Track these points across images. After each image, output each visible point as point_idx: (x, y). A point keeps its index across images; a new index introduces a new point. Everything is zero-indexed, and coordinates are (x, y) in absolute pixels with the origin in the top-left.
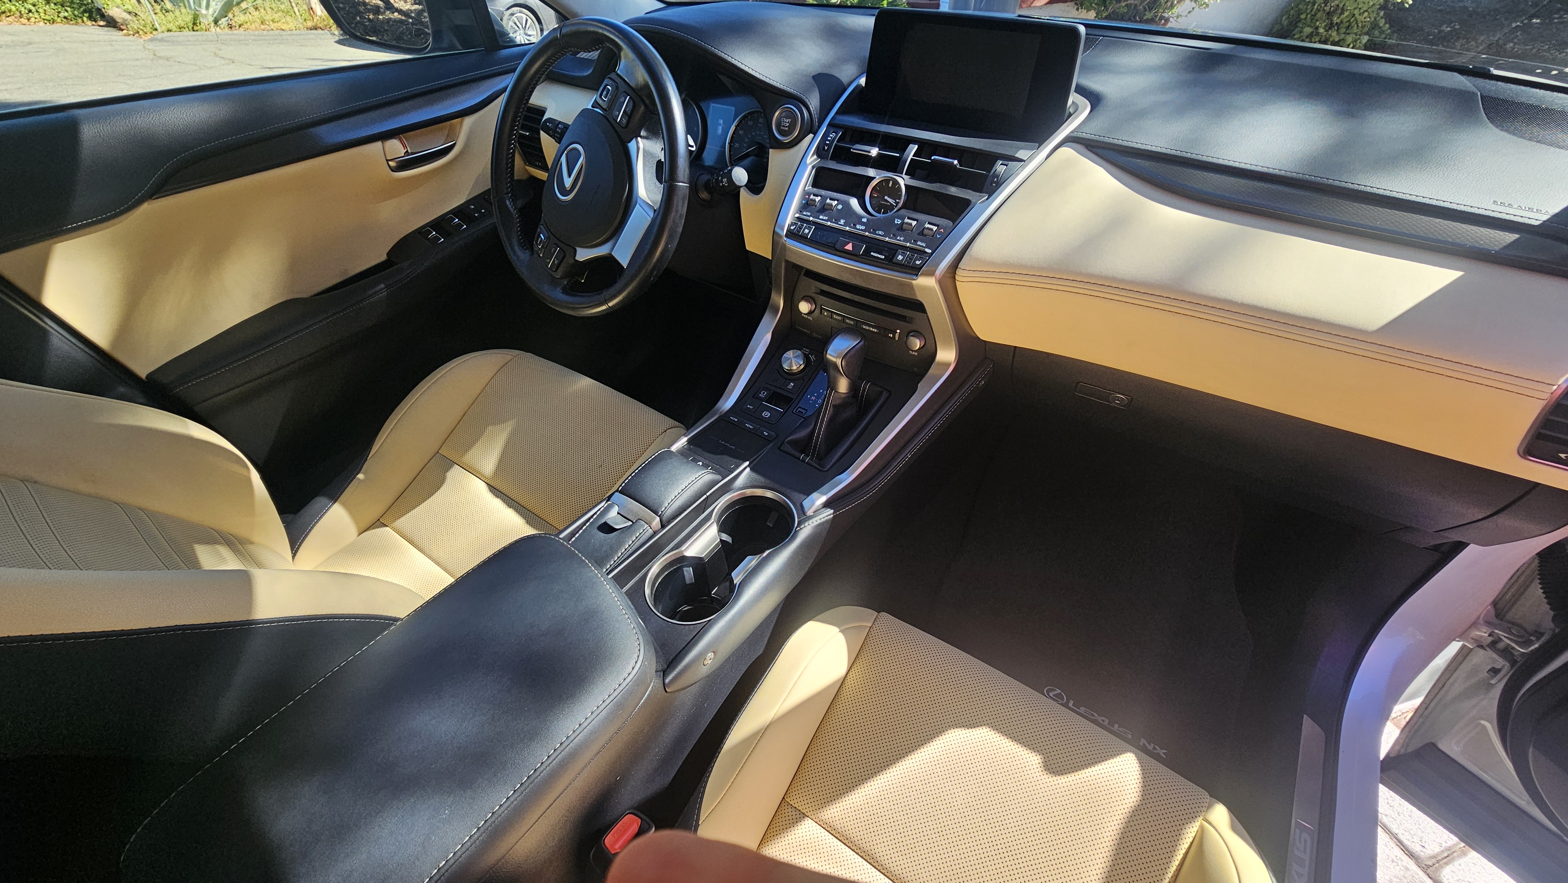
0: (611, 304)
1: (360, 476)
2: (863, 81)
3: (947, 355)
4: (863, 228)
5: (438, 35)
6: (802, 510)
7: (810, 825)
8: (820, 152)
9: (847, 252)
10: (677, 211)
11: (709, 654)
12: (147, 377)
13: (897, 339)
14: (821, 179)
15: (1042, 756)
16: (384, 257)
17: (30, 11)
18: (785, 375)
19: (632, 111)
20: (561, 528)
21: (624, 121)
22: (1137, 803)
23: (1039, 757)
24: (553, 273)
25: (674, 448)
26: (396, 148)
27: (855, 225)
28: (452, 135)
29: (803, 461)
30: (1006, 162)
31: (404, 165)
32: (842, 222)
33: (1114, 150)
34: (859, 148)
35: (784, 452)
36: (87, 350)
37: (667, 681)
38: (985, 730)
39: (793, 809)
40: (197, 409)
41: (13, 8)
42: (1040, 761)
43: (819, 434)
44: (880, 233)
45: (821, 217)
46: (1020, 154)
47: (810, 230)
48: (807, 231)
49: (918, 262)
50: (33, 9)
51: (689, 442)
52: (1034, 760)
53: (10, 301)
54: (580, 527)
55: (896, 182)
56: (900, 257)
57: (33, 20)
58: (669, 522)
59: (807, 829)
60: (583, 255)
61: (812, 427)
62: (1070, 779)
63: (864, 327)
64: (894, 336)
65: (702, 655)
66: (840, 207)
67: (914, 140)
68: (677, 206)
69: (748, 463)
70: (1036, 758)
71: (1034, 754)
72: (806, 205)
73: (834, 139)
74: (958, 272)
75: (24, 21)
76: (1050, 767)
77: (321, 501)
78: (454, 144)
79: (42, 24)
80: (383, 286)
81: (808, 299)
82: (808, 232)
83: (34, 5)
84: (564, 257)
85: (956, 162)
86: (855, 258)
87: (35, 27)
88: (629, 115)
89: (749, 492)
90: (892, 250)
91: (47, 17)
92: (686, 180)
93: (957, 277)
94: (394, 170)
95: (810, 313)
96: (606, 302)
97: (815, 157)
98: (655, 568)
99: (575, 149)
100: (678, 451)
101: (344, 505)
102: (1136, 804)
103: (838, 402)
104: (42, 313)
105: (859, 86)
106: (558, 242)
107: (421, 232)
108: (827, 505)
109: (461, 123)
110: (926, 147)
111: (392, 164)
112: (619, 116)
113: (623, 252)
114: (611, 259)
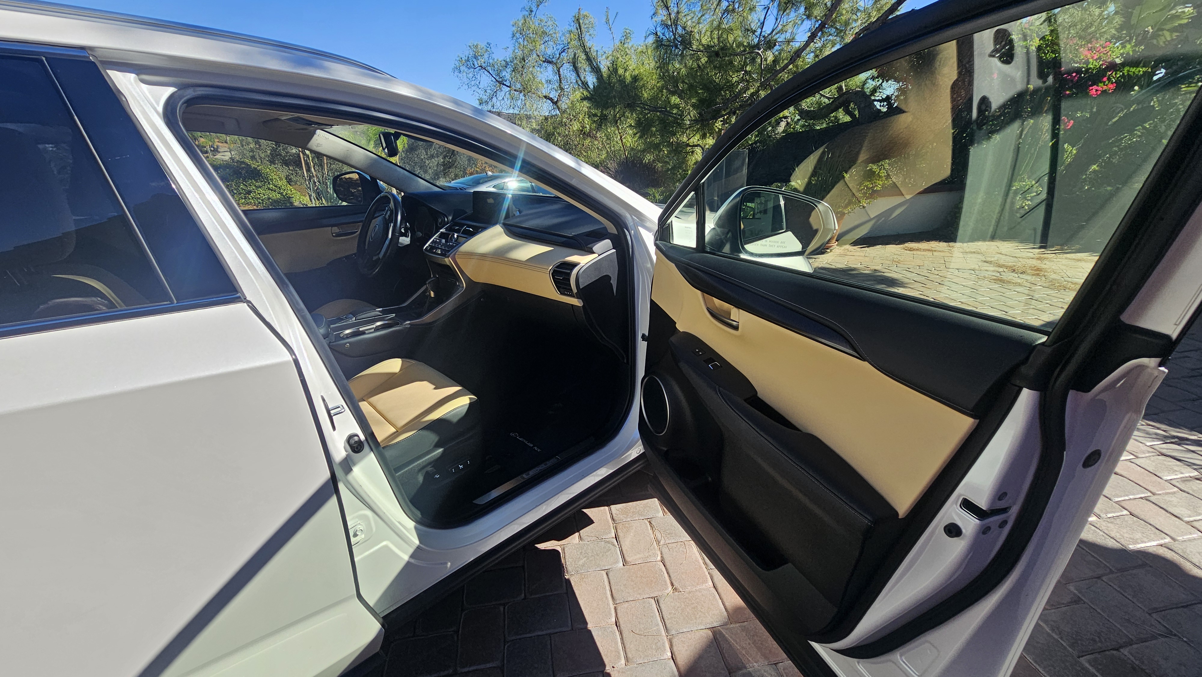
3: (463, 285)
6: (402, 324)
8: (446, 229)
11: (348, 344)
16: (326, 265)
26: (336, 230)
28: (356, 228)
29: (414, 316)
30: (482, 229)
31: (337, 236)
34: (454, 228)
37: (331, 344)
45: (434, 244)
47: (429, 247)
51: (383, 310)
55: (455, 235)
58: (358, 320)
60: (375, 258)
65: (346, 343)
66: (439, 241)
67: (466, 225)
69: (395, 314)
72: (433, 241)
73: (451, 225)
74: (456, 256)
78: (356, 232)
85: (471, 229)
86: (436, 254)
88: (389, 217)
93: (456, 258)
96: (374, 272)
97: (444, 230)
98: (349, 331)
103: (431, 301)
109: (359, 225)
111: (334, 235)
112: (387, 217)
113: (381, 256)
114: (379, 259)
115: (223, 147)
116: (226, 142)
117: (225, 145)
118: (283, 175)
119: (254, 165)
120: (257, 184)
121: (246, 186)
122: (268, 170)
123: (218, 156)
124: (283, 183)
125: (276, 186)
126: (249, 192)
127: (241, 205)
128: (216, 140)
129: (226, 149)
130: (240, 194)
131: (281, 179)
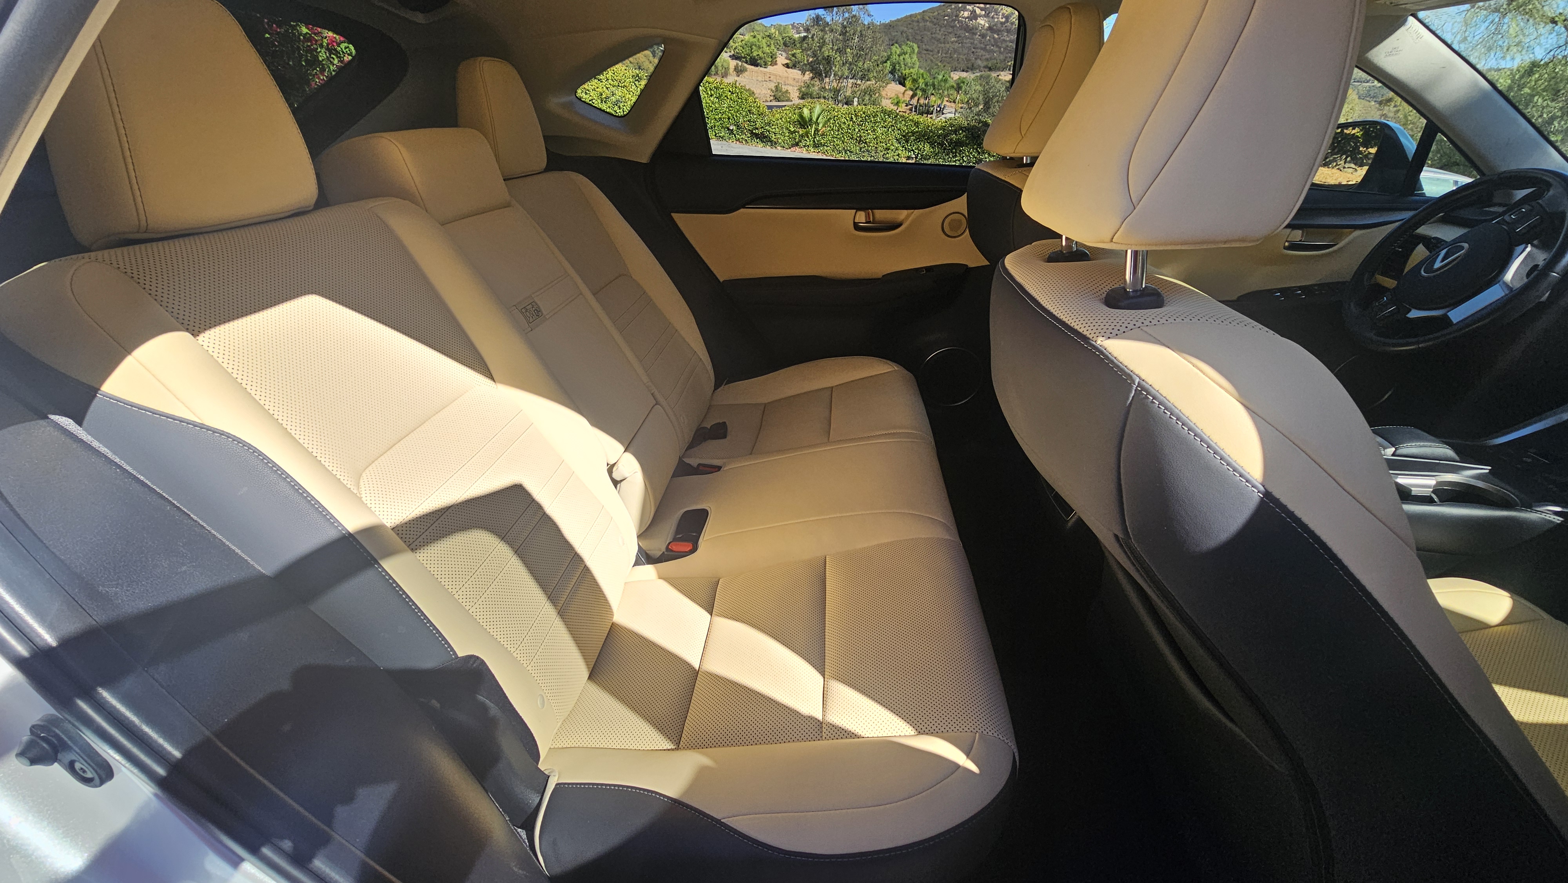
10: (1536, 291)
19: (1534, 227)
21: (1523, 232)
58: (1401, 456)
68: (1539, 287)
69: (1490, 468)
84: (1395, 313)
88: (1531, 229)
89: (1478, 483)
99: (1460, 246)
112: (1520, 228)
115: (949, 108)
116: (954, 101)
123: (942, 118)
128: (946, 99)
129: (951, 110)
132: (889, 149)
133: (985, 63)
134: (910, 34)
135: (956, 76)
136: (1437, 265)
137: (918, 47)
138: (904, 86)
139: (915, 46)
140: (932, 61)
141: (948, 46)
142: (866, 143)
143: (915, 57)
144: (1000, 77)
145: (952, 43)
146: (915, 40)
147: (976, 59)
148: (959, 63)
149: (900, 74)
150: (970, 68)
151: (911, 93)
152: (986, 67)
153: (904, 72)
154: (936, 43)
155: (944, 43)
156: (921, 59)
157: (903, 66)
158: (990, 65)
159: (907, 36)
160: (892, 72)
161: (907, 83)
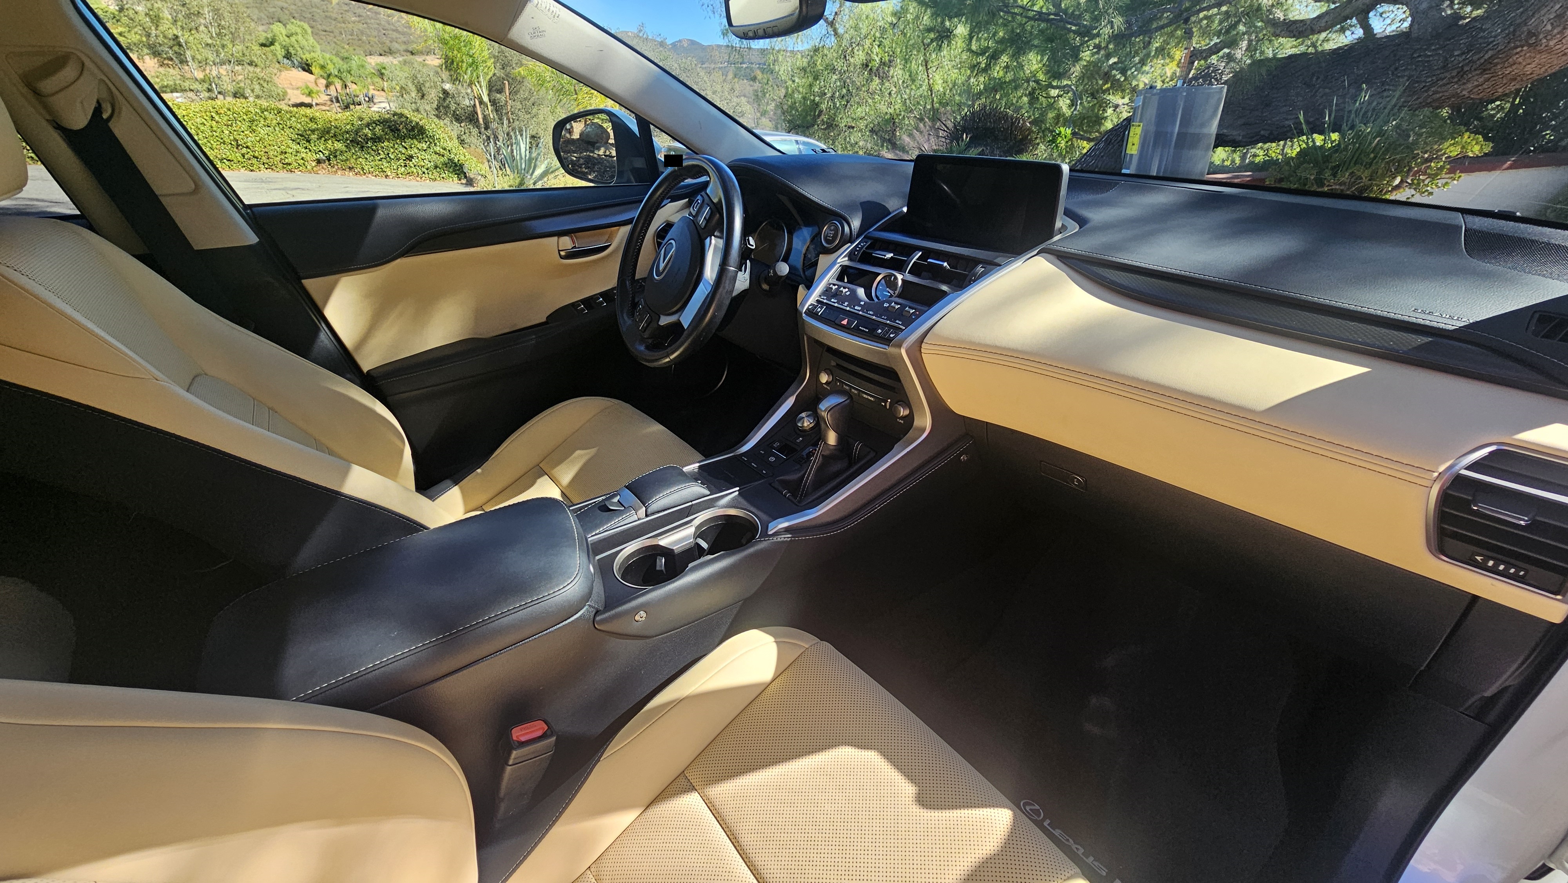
0: (672, 357)
1: (479, 471)
2: (905, 209)
3: (925, 421)
4: (860, 308)
5: (621, 174)
6: (766, 528)
7: (695, 797)
8: (851, 256)
9: (843, 326)
10: (724, 288)
11: (642, 612)
12: (368, 372)
13: (888, 407)
14: (845, 273)
15: (917, 788)
16: (544, 320)
17: (424, 173)
18: (798, 431)
19: (709, 218)
20: (575, 503)
21: (704, 224)
22: (994, 852)
23: (914, 788)
24: (642, 334)
25: (686, 469)
26: (566, 242)
27: (854, 306)
28: (610, 238)
29: (785, 496)
30: (985, 266)
31: (571, 255)
32: (846, 304)
33: (1079, 260)
34: (878, 254)
35: (774, 487)
36: (336, 343)
37: (598, 618)
38: (873, 753)
39: (687, 780)
40: (389, 399)
41: (415, 171)
42: (914, 792)
43: (808, 478)
44: (871, 313)
45: (832, 300)
46: (997, 260)
47: (821, 308)
48: (819, 309)
49: (892, 336)
50: (426, 172)
51: (700, 467)
52: (909, 790)
53: (309, 310)
54: (586, 506)
55: (896, 278)
56: (880, 331)
57: (424, 178)
58: (653, 514)
59: (692, 801)
60: (664, 321)
61: (803, 472)
62: (936, 814)
63: (865, 396)
64: (886, 404)
65: (636, 610)
66: (848, 293)
67: (918, 248)
68: (725, 283)
69: (738, 488)
70: (911, 788)
71: (910, 785)
72: (827, 292)
73: (863, 246)
74: (923, 345)
75: (418, 179)
76: (921, 799)
77: (448, 482)
78: (610, 245)
79: (428, 181)
80: (534, 337)
81: (829, 372)
82: (820, 311)
83: (427, 169)
84: (651, 322)
85: (945, 264)
86: (847, 331)
87: (423, 183)
88: (708, 220)
89: (732, 512)
90: (875, 325)
91: (433, 177)
92: (736, 266)
93: (923, 350)
94: (562, 257)
95: (827, 383)
96: (668, 356)
97: (847, 259)
98: (631, 547)
99: (671, 243)
100: (690, 473)
101: (461, 488)
102: (992, 852)
103: (826, 453)
104: (321, 318)
105: (902, 212)
106: (649, 311)
107: (574, 305)
108: (787, 530)
109: (619, 230)
110: (928, 253)
111: (563, 253)
112: (701, 221)
113: (686, 318)
114: (678, 324)
115: (379, 97)
116: (383, 90)
117: (383, 93)
118: (454, 135)
119: (415, 118)
120: (420, 146)
121: (406, 148)
122: (433, 125)
123: (375, 108)
124: (453, 144)
125: (445, 149)
126: (410, 158)
127: (400, 176)
128: (371, 87)
129: (383, 99)
130: (399, 159)
131: (451, 139)
132: (286, 153)
133: (404, 47)
134: (294, 11)
135: (374, 61)
136: (662, 266)
137: (312, 27)
138: (311, 73)
139: (306, 26)
140: (335, 43)
141: (350, 26)
142: (247, 147)
143: (311, 40)
144: (426, 62)
145: (354, 22)
146: (303, 19)
147: (391, 42)
148: (372, 46)
149: (299, 59)
150: (390, 52)
151: (324, 82)
152: (407, 51)
153: (304, 57)
154: (334, 22)
155: (344, 23)
156: (321, 41)
157: (299, 49)
158: (410, 49)
159: (291, 14)
160: (288, 56)
161: (313, 69)
